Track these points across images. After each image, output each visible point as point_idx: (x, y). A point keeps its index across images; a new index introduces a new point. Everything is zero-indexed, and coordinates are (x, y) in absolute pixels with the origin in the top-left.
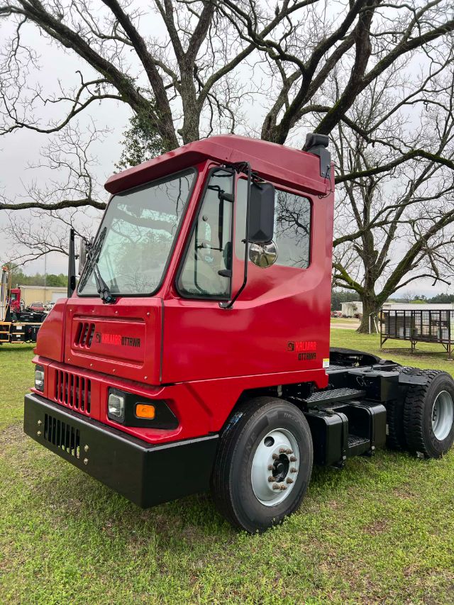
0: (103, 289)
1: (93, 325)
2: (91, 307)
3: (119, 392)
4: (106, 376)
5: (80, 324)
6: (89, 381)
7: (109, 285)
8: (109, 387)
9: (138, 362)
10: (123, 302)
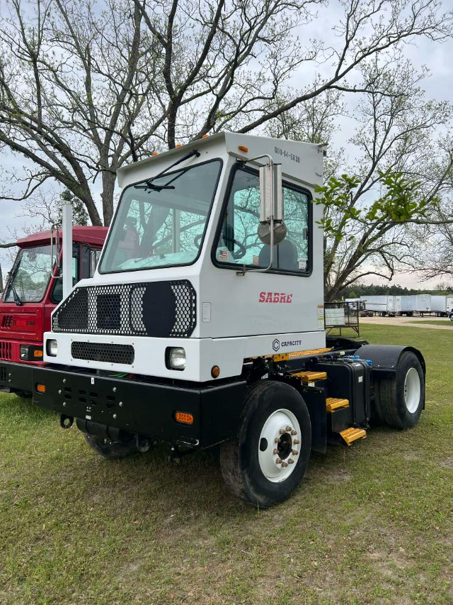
0: (17, 298)
1: (11, 317)
2: (11, 308)
3: (25, 346)
4: (19, 340)
5: (5, 316)
6: (10, 343)
7: (20, 297)
8: (21, 345)
9: (34, 332)
10: (26, 305)
